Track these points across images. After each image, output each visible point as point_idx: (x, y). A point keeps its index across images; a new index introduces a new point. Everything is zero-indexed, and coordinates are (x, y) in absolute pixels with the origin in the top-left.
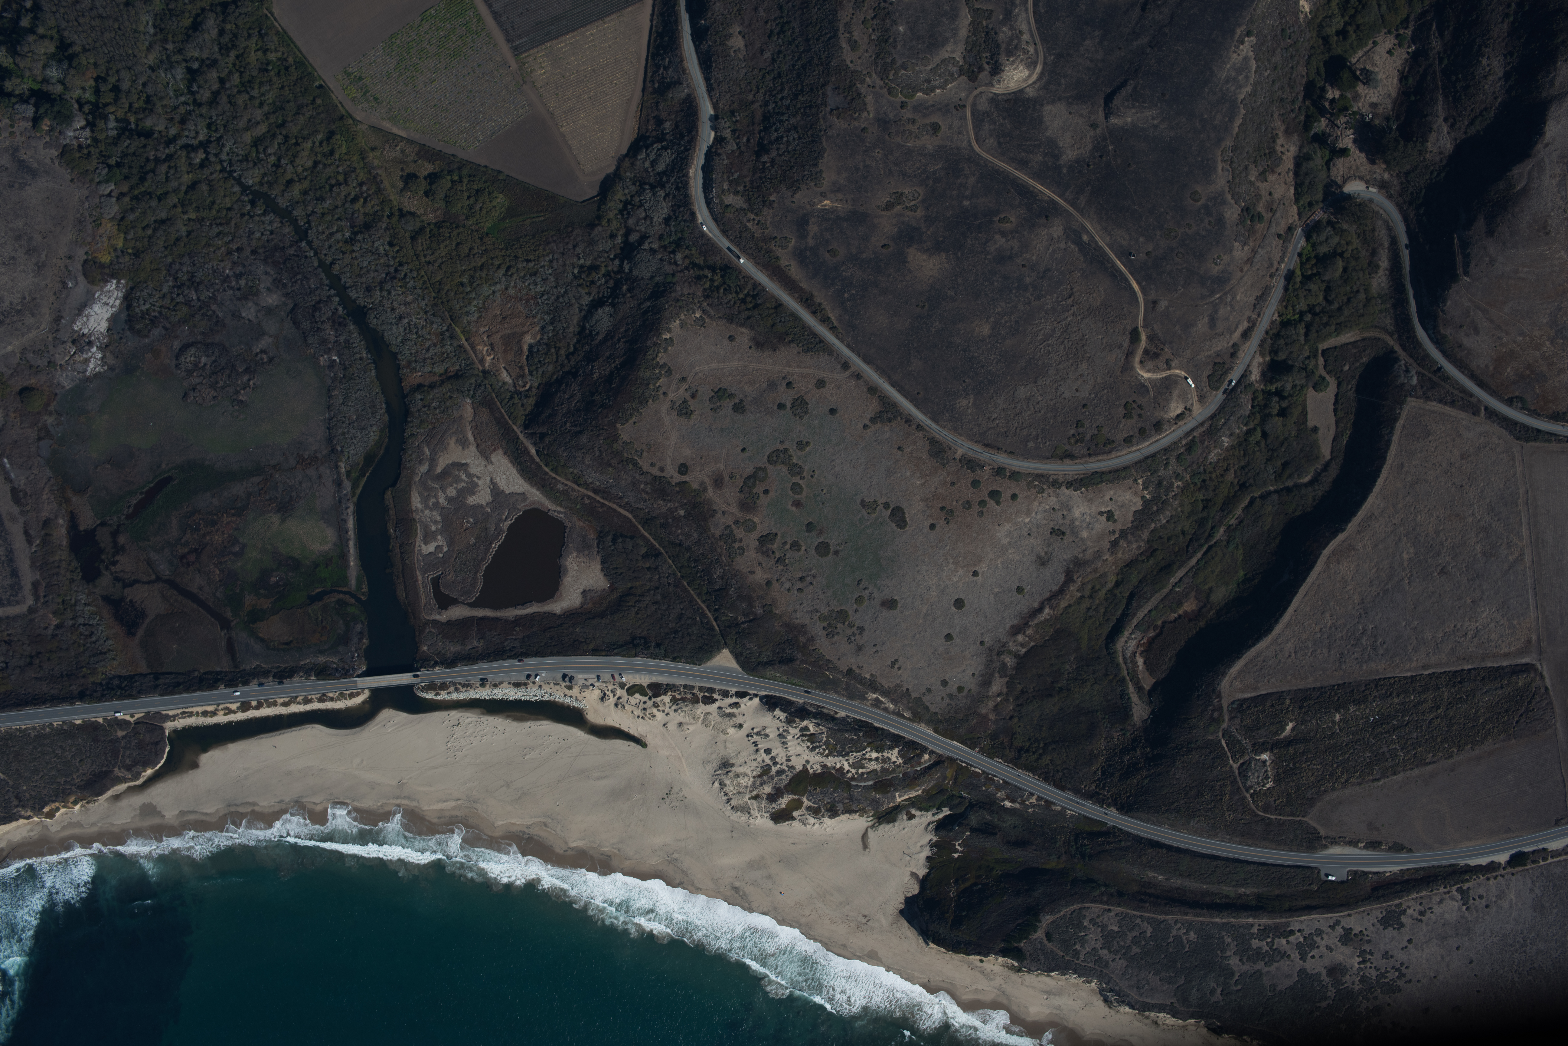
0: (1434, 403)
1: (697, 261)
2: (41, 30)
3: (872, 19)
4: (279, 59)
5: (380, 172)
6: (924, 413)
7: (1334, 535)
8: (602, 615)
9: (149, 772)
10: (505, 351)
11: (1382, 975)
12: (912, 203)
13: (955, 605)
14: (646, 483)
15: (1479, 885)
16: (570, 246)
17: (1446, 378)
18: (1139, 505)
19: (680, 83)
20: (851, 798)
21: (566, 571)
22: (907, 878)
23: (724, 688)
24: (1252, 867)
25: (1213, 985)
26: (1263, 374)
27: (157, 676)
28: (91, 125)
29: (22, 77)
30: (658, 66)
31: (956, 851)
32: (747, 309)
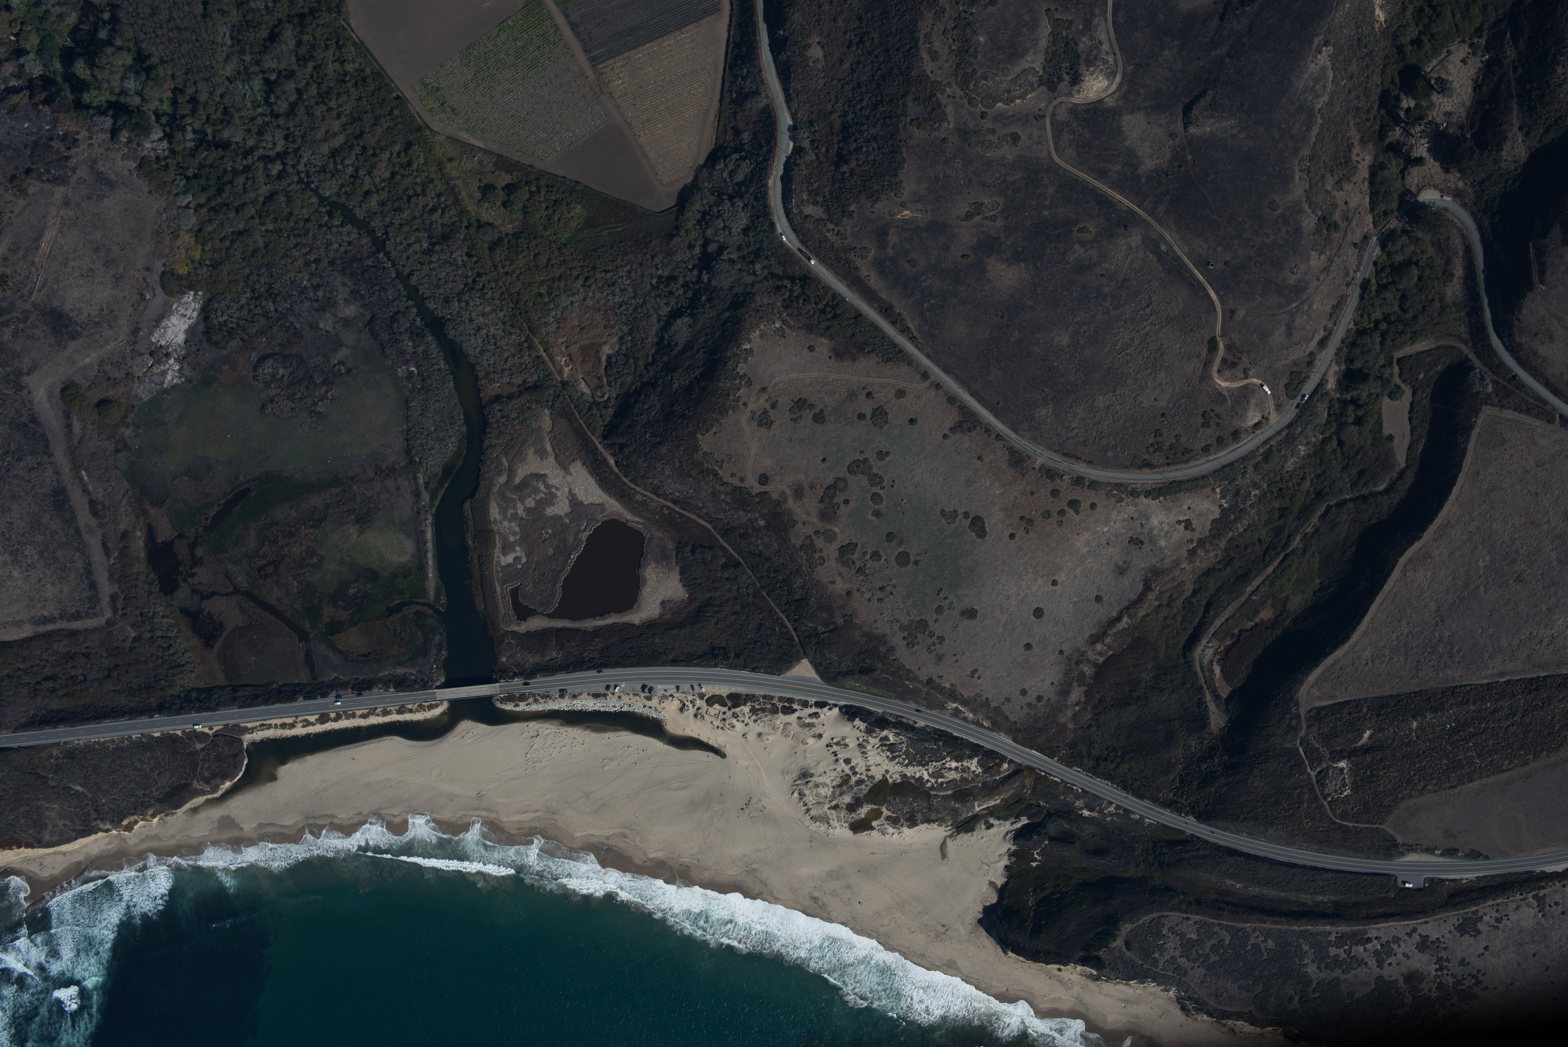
0: (1509, 411)
1: (776, 271)
2: (118, 42)
3: (953, 29)
4: (356, 70)
5: (458, 183)
6: (1003, 423)
7: (1411, 543)
8: (681, 626)
9: (228, 784)
10: (584, 362)
11: (1459, 982)
12: (992, 213)
13: (1034, 614)
14: (727, 494)
15: (1555, 891)
16: (648, 257)
17: (1521, 386)
18: (1216, 513)
19: (759, 94)
20: (930, 808)
21: (645, 581)
22: (985, 887)
23: (804, 698)
24: (1330, 875)
25: (1291, 992)
26: (1339, 383)
27: (235, 688)
28: (168, 137)
29: (100, 88)
30: (736, 77)
31: (1035, 860)
32: (827, 320)
